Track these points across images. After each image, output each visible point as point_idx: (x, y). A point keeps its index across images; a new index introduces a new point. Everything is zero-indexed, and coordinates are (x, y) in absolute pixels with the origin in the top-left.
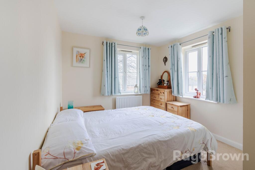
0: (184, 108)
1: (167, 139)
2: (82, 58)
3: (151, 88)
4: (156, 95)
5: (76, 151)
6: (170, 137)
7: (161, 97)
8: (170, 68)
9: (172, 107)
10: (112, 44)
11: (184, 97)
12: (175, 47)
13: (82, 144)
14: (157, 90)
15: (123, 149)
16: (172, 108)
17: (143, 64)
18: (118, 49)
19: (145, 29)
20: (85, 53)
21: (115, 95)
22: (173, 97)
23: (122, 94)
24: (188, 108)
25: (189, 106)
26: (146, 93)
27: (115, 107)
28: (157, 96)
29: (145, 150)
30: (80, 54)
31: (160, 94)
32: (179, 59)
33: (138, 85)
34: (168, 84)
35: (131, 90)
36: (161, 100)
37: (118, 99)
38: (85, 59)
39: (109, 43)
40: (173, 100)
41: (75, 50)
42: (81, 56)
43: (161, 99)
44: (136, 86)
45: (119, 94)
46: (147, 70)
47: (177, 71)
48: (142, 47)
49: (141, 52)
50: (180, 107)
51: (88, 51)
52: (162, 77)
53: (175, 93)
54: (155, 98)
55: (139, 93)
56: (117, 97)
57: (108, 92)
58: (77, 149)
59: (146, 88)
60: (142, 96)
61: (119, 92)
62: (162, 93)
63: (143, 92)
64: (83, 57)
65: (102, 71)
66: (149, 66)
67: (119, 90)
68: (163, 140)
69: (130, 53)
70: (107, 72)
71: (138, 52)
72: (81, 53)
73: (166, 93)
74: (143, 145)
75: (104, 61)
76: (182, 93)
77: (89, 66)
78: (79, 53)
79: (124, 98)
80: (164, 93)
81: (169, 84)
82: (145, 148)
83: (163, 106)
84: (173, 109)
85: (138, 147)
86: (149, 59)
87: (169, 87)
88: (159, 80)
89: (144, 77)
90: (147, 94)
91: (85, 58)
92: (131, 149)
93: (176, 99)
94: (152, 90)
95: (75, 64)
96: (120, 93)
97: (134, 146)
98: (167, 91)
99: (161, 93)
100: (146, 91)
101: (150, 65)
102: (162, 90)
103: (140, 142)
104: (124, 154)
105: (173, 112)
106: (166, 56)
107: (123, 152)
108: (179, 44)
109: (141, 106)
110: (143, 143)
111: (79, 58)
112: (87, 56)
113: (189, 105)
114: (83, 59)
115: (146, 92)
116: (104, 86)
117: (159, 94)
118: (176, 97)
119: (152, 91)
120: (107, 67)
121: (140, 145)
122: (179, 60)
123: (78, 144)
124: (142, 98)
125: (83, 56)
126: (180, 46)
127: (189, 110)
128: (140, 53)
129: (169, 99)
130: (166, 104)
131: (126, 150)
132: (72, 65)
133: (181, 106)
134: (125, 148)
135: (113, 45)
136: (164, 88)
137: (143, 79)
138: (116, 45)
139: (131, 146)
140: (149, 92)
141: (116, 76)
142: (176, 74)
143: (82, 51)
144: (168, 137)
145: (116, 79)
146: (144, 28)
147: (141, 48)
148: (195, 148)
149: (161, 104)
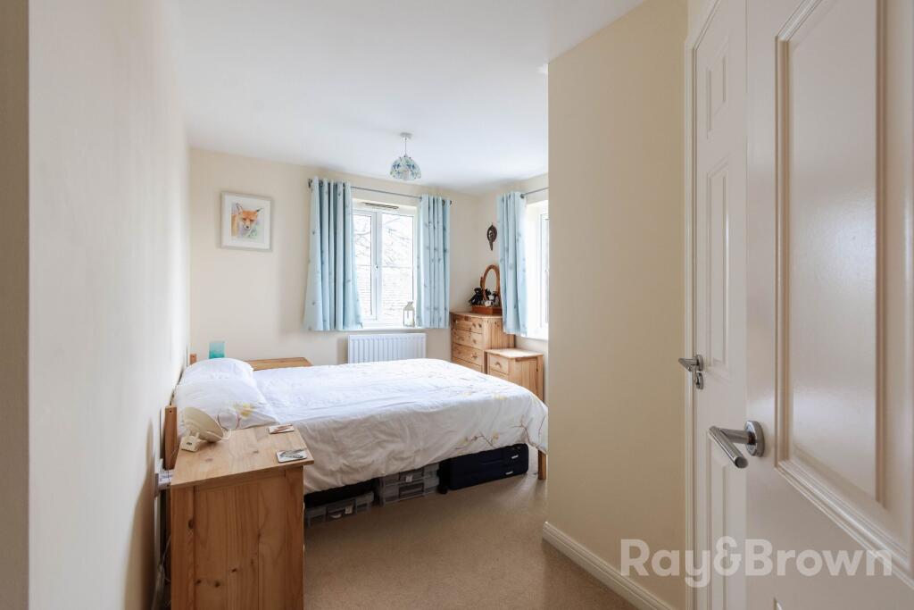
0: (526, 364)
1: (431, 410)
2: (248, 223)
3: (450, 313)
4: (465, 332)
5: (241, 416)
6: (442, 408)
7: (475, 336)
8: (500, 258)
9: (498, 363)
10: (336, 186)
11: (528, 336)
12: (511, 203)
13: (253, 408)
14: (467, 319)
15: (335, 422)
16: (498, 366)
17: (428, 245)
18: (354, 201)
19: (409, 166)
20: (258, 211)
21: (346, 329)
22: (505, 339)
23: (365, 328)
24: (537, 364)
25: (539, 362)
26: (437, 326)
27: (344, 358)
28: (466, 334)
29: (383, 428)
30: (244, 212)
31: (473, 328)
32: (519, 235)
33: (415, 305)
34: (494, 300)
35: (396, 319)
36: (475, 346)
37: (353, 340)
38: (258, 228)
39: (329, 184)
40: (506, 344)
41: (229, 201)
42: (245, 219)
43: (475, 341)
44: (409, 307)
45: (358, 328)
46: (439, 260)
47: (514, 267)
48: (425, 198)
49: (421, 211)
50: (514, 362)
51: (266, 205)
52: (483, 281)
53: (510, 327)
54: (461, 342)
55: (417, 327)
56: (352, 337)
57: (324, 321)
58: (243, 414)
59: (436, 312)
60: (424, 334)
61: (358, 323)
62: (478, 327)
63: (426, 324)
64: (251, 221)
65: (309, 261)
66: (445, 251)
67: (357, 317)
68: (424, 411)
69: (392, 211)
70: (322, 263)
71: (415, 208)
72: (246, 210)
73: (485, 326)
74: (379, 417)
75: (314, 233)
76: (524, 326)
77: (268, 247)
78: (241, 210)
79: (368, 340)
80: (480, 326)
81: (496, 303)
82: (382, 423)
83: (480, 361)
84: (501, 366)
85: (366, 420)
86: (444, 229)
87: (497, 310)
88: (476, 290)
89: (430, 282)
90: (439, 329)
91: (257, 224)
92: (352, 422)
93: (514, 343)
94: (454, 318)
95: (229, 239)
96: (361, 324)
97: (360, 417)
98: (487, 321)
99: (474, 325)
100: (437, 319)
101: (448, 247)
102: (476, 318)
103: (373, 413)
104: (336, 430)
105: (499, 374)
106: (495, 225)
107: (335, 426)
108: (518, 194)
109: (422, 357)
110: (380, 415)
111: (241, 223)
112: (264, 219)
113: (541, 356)
114: (253, 225)
115: (436, 322)
116: (314, 304)
117: (470, 329)
118: (515, 336)
119: (454, 321)
120: (322, 252)
121: (372, 416)
122: (520, 239)
123: (245, 407)
124: (424, 340)
125: (252, 218)
126: (523, 202)
127: (540, 371)
128: (419, 212)
129: (494, 343)
130: (486, 354)
131: (340, 423)
132: (220, 244)
133: (517, 360)
134: (340, 420)
135: (340, 189)
136: (484, 312)
137: (428, 285)
138: (349, 191)
139: (354, 418)
140: (444, 323)
141: (349, 276)
142: (510, 274)
143: (250, 204)
144: (437, 407)
145: (350, 286)
146: (407, 162)
147: (421, 198)
148: (501, 434)
149: (475, 357)
